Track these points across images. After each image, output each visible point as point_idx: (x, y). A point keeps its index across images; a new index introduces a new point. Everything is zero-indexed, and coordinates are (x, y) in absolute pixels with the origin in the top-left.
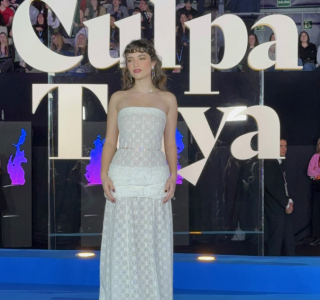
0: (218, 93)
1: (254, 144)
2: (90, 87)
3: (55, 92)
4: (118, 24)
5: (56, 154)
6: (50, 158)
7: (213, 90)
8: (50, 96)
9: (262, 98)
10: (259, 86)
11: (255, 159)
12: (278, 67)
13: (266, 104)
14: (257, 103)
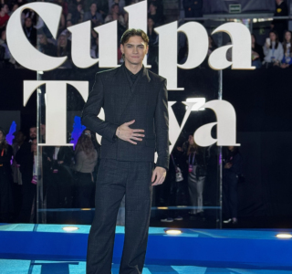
0: (182, 89)
1: (214, 133)
2: (73, 83)
3: (43, 88)
4: (96, 29)
5: (44, 142)
6: (39, 145)
7: (179, 86)
8: (39, 91)
9: (220, 93)
10: (218, 84)
11: (215, 146)
12: (234, 67)
13: (223, 99)
14: (217, 98)
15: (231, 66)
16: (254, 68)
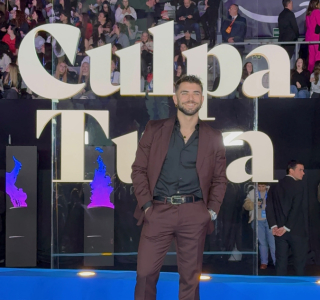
0: (214, 119)
1: (249, 167)
2: (92, 113)
3: (58, 118)
4: (118, 53)
5: (59, 178)
6: (53, 181)
7: (209, 116)
8: (54, 122)
9: (256, 123)
10: (253, 113)
11: (250, 182)
12: (271, 95)
13: (259, 129)
14: (251, 129)
15: (267, 94)
16: (293, 95)
